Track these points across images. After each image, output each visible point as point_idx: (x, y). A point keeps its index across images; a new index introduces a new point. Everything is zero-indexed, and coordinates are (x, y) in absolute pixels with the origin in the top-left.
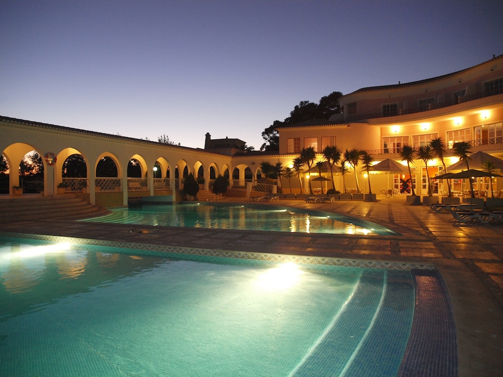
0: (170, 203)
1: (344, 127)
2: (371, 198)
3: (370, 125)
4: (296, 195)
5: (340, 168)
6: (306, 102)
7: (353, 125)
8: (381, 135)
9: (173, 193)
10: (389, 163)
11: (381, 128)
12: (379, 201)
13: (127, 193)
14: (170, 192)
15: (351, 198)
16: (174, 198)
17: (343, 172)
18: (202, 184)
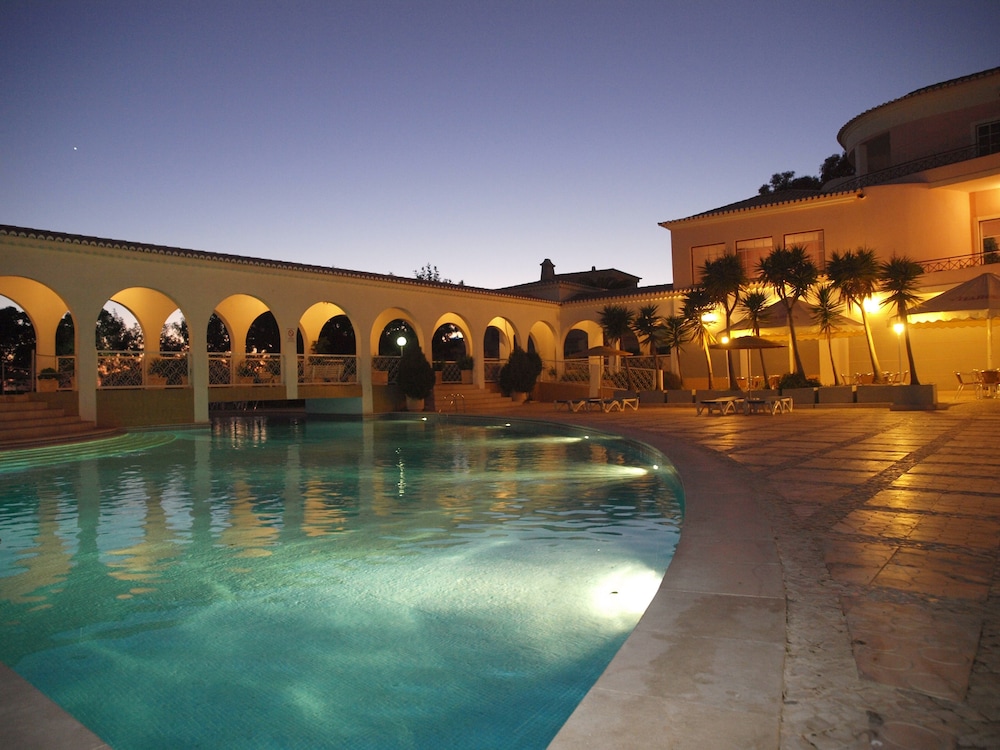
0: (357, 418)
1: (848, 199)
2: (915, 397)
3: (930, 188)
4: (694, 392)
5: (815, 309)
6: (788, 175)
7: (874, 193)
8: (973, 214)
9: (364, 391)
10: (986, 285)
11: (973, 196)
12: (946, 407)
13: (206, 392)
14: (358, 390)
15: (855, 400)
16: (367, 404)
17: (824, 322)
18: (467, 371)
